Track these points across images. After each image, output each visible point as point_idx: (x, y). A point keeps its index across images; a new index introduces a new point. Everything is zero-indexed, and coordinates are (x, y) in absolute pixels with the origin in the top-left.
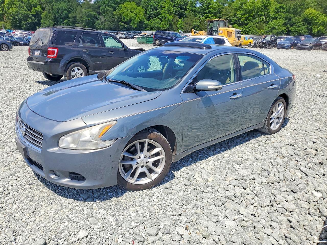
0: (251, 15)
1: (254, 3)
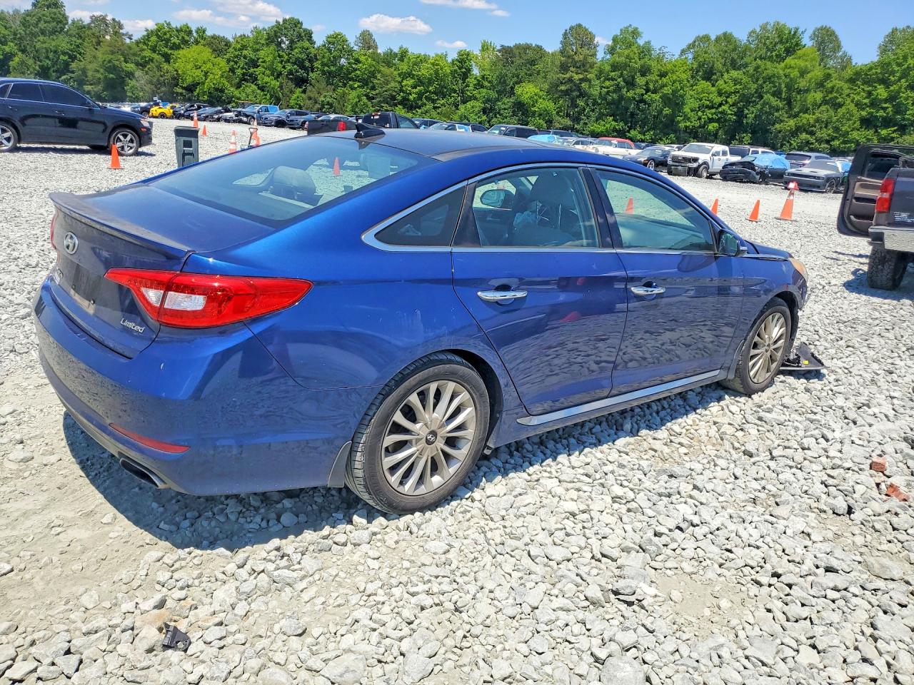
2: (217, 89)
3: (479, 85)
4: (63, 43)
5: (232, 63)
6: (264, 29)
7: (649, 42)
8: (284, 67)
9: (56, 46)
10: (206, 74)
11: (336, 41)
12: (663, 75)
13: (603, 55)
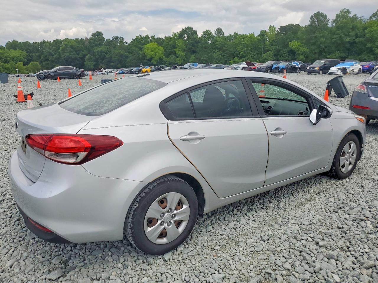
0: (249, 49)
1: (252, 38)
2: (160, 59)
3: (271, 44)
4: (103, 48)
5: (165, 48)
6: (178, 33)
7: (355, 15)
8: (186, 47)
9: (101, 50)
10: (156, 54)
11: (207, 33)
12: (365, 28)
13: (331, 24)
